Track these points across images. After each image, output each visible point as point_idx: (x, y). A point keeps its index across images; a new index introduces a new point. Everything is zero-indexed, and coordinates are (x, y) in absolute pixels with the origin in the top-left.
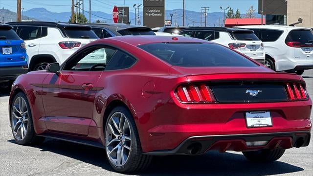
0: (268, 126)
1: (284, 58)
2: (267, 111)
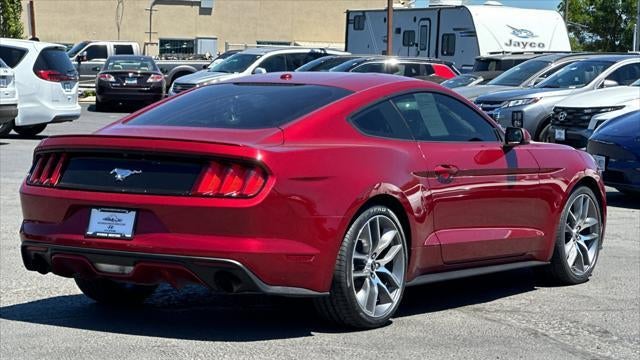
0: (123, 238)
1: (33, 101)
2: (130, 210)
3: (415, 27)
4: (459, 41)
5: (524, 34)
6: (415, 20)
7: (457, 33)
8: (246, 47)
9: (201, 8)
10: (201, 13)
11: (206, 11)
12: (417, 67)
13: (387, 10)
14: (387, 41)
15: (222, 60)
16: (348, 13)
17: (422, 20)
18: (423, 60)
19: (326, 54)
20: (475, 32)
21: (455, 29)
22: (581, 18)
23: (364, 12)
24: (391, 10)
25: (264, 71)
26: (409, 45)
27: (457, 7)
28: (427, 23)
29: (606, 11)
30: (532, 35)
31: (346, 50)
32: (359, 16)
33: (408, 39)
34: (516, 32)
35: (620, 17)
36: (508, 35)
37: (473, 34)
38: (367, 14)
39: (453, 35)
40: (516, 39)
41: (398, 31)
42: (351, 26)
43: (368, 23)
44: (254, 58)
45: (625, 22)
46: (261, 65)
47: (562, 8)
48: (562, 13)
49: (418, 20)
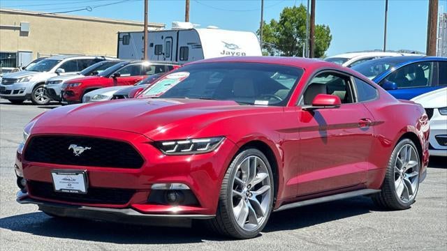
3: (163, 43)
4: (191, 51)
5: (232, 47)
6: (162, 38)
7: (190, 46)
8: (51, 56)
9: (21, 32)
10: (21, 35)
11: (24, 34)
12: (163, 67)
13: (144, 32)
14: (144, 52)
15: (35, 64)
16: (119, 33)
17: (167, 38)
18: (168, 63)
19: (105, 60)
20: (201, 45)
21: (188, 44)
22: (271, 40)
23: (129, 33)
24: (146, 31)
25: (63, 70)
26: (159, 54)
27: (190, 30)
28: (170, 40)
29: (286, 35)
30: (238, 47)
31: (118, 57)
32: (126, 36)
33: (158, 50)
34: (227, 45)
35: (295, 40)
36: (222, 47)
37: (199, 46)
38: (131, 34)
39: (187, 47)
40: (227, 50)
41: (152, 45)
42: (121, 42)
43: (132, 40)
44: (56, 62)
45: (299, 43)
46: (61, 67)
47: (259, 33)
48: (259, 36)
49: (164, 38)
